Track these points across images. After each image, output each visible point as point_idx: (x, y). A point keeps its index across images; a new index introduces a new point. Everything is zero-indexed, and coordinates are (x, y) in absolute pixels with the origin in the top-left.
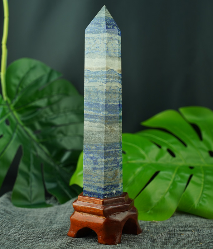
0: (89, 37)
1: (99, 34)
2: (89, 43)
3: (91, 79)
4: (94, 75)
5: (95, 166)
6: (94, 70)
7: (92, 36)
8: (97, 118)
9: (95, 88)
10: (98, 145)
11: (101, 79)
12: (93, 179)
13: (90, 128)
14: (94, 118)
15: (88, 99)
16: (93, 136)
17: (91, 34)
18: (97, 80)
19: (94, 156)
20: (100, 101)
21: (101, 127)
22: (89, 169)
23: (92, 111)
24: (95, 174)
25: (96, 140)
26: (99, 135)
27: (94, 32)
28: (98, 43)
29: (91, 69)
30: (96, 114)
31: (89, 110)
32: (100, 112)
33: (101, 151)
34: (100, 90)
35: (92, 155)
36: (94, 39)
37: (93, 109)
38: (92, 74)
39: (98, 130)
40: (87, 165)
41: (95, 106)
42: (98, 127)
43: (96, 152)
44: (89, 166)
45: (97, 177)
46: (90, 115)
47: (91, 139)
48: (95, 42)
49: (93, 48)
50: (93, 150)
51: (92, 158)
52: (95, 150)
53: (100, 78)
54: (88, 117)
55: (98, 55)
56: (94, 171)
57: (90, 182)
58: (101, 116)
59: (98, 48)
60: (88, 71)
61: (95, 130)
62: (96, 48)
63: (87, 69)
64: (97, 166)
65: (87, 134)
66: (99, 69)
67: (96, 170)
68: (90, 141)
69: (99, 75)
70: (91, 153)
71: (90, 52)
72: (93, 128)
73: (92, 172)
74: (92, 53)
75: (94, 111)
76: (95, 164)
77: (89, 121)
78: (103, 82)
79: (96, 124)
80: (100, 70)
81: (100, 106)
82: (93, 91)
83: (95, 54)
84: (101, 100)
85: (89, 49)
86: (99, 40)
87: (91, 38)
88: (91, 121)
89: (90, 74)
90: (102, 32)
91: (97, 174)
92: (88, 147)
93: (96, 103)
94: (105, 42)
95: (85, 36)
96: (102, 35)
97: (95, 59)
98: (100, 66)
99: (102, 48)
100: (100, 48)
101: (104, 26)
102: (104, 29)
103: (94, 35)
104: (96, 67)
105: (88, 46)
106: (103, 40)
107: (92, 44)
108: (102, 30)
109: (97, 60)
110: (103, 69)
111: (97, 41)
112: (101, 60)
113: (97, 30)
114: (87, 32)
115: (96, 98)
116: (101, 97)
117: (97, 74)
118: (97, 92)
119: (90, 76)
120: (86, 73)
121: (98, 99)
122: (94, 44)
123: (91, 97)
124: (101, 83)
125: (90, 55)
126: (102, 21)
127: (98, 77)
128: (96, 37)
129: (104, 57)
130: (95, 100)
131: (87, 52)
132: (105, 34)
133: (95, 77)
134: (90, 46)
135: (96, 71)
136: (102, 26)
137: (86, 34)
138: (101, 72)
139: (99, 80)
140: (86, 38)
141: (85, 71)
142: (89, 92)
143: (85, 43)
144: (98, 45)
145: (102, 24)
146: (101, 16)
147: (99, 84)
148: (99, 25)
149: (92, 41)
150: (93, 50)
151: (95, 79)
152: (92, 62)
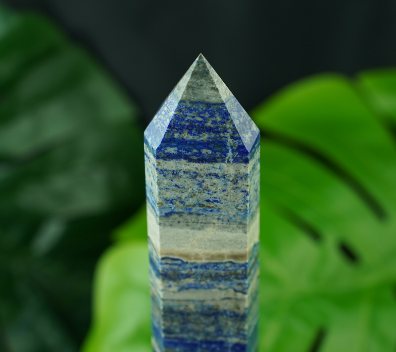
0: (174, 169)
1: (217, 165)
2: (176, 186)
3: (191, 281)
4: (199, 270)
6: (200, 259)
7: (188, 167)
9: (206, 304)
11: (229, 283)
15: (177, 330)
17: (183, 161)
18: (212, 285)
20: (225, 337)
27: (195, 158)
28: (213, 189)
29: (187, 256)
34: (226, 308)
36: (195, 175)
38: (194, 270)
41: (207, 349)
48: (200, 184)
49: (191, 201)
53: (228, 279)
55: (215, 221)
59: (217, 201)
60: (176, 262)
62: (208, 201)
63: (171, 256)
66: (221, 256)
69: (222, 273)
71: (181, 210)
74: (190, 214)
78: (236, 291)
80: (226, 260)
82: (197, 312)
83: (201, 217)
84: (231, 333)
85: (178, 203)
86: (215, 180)
87: (181, 174)
89: (184, 269)
90: (231, 160)
93: (213, 340)
94: (243, 188)
95: (159, 164)
96: (230, 169)
97: (201, 232)
98: (226, 251)
99: (230, 204)
100: (223, 201)
101: (237, 141)
102: (239, 152)
103: (197, 165)
104: (207, 251)
105: (169, 195)
106: (235, 182)
107: (190, 190)
108: (230, 154)
109: (210, 232)
110: (236, 257)
111: (208, 182)
112: (228, 235)
113: (210, 152)
114: (163, 155)
115: (212, 329)
116: (230, 326)
117: (212, 271)
118: (213, 313)
119: (182, 275)
120: (167, 267)
121: (219, 331)
122: (195, 189)
123: (190, 326)
124: (231, 294)
125: (180, 219)
126: (219, 119)
127: (217, 278)
128: (207, 172)
129: (241, 226)
130: (208, 334)
131: (167, 211)
132: (244, 165)
133: (206, 277)
134: (178, 194)
135: (207, 261)
136: (230, 141)
137: (161, 161)
138: (228, 265)
139: (222, 286)
140: (162, 172)
141: (164, 261)
142: (182, 313)
143: (159, 184)
144: (215, 195)
145: (225, 131)
146: (207, 100)
147: (223, 294)
148: (213, 135)
149: (189, 182)
150: (194, 206)
151: (203, 283)
152: (191, 239)
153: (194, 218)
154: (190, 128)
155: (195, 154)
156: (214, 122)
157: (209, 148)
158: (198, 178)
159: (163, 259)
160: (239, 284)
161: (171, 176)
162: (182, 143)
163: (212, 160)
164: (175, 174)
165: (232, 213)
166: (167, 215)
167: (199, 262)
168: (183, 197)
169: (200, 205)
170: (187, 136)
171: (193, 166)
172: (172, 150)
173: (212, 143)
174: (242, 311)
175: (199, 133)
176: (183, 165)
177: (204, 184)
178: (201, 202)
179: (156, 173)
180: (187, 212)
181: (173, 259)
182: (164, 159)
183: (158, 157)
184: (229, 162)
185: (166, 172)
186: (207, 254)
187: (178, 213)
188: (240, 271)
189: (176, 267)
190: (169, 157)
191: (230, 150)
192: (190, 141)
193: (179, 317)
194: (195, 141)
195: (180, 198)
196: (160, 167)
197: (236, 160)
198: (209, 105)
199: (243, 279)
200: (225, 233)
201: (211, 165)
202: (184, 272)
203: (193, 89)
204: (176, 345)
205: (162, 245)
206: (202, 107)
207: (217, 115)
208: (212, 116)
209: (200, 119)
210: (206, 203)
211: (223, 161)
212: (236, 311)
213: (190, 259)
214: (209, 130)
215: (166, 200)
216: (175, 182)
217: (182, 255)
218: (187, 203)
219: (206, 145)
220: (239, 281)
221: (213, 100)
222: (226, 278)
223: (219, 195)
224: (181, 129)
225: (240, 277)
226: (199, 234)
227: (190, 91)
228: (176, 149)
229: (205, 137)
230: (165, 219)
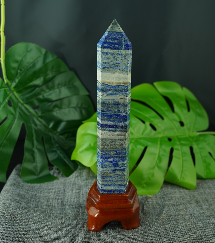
0: (106, 52)
1: (120, 51)
2: (107, 58)
3: (110, 92)
4: (113, 88)
5: (115, 168)
6: (114, 84)
7: (111, 51)
8: (117, 128)
9: (115, 100)
10: (119, 150)
11: (122, 93)
12: (113, 179)
13: (108, 136)
14: (114, 128)
15: (106, 110)
16: (113, 143)
17: (109, 49)
18: (117, 94)
19: (114, 160)
20: (121, 113)
21: (122, 135)
22: (108, 171)
23: (111, 121)
24: (115, 174)
25: (116, 146)
26: (120, 142)
27: (113, 48)
28: (118, 59)
29: (109, 83)
30: (116, 124)
31: (108, 121)
32: (121, 122)
33: (122, 155)
34: (121, 102)
35: (111, 160)
36: (113, 54)
37: (112, 120)
38: (111, 88)
39: (119, 138)
40: (105, 168)
41: (115, 117)
42: (119, 136)
43: (116, 157)
44: (108, 169)
45: (118, 177)
46: (109, 125)
47: (111, 146)
48: (114, 57)
49: (111, 63)
50: (113, 155)
51: (111, 162)
52: (115, 155)
53: (122, 92)
54: (106, 127)
55: (118, 70)
56: (115, 172)
57: (109, 182)
58: (123, 126)
59: (119, 63)
60: (106, 85)
61: (115, 138)
62: (116, 63)
63: (104, 83)
64: (118, 168)
65: (105, 142)
66: (120, 83)
67: (116, 172)
68: (109, 147)
69: (120, 89)
70: (110, 158)
71: (108, 66)
72: (113, 136)
73: (112, 174)
74: (111, 68)
75: (113, 121)
76: (115, 166)
77: (107, 130)
78: (124, 96)
79: (117, 133)
80: (121, 85)
81: (121, 117)
82: (112, 104)
83: (114, 69)
84: (123, 111)
85: (107, 64)
86: (119, 56)
87: (109, 53)
88: (110, 131)
89: (109, 88)
90: (124, 49)
91: (118, 174)
92: (106, 153)
93: (117, 114)
94: (127, 59)
95: (102, 50)
96: (123, 52)
97: (114, 74)
98: (121, 81)
99: (123, 64)
100: (121, 63)
101: (126, 43)
102: (126, 46)
103: (113, 50)
104: (116, 81)
105: (105, 61)
106: (125, 57)
107: (111, 59)
108: (123, 47)
109: (117, 75)
110: (125, 83)
111: (117, 56)
112: (122, 75)
113: (117, 46)
114: (103, 47)
115: (116, 110)
116: (122, 108)
117: (117, 88)
118: (117, 104)
119: (108, 90)
120: (103, 87)
121: (119, 110)
122: (113, 59)
123: (110, 109)
124: (123, 97)
125: (108, 70)
126: (120, 36)
127: (118, 91)
128: (116, 53)
129: (126, 72)
130: (115, 112)
131: (104, 67)
132: (127, 50)
133: (115, 91)
134: (108, 61)
135: (116, 85)
136: (123, 43)
137: (103, 49)
138: (122, 86)
139: (120, 94)
140: (103, 53)
141: (102, 85)
142: (107, 104)
143: (102, 57)
144: (119, 61)
145: (122, 40)
146: (117, 31)
147: (120, 97)
148: (118, 41)
149: (111, 56)
150: (112, 65)
151: (114, 93)
152: (111, 77)
153: (112, 69)
154: (112, 39)
155: (113, 47)
156: (119, 37)
157: (117, 45)
158: (114, 55)
159: (102, 84)
160: (125, 93)
161: (106, 54)
162: (109, 43)
163: (118, 49)
164: (107, 53)
165: (124, 68)
166: (104, 68)
167: (113, 85)
168: (109, 62)
169: (114, 65)
170: (110, 41)
171: (112, 51)
172: (106, 45)
173: (118, 43)
174: (126, 103)
175: (114, 40)
176: (109, 50)
177: (115, 57)
178: (114, 64)
179: (101, 53)
180: (110, 67)
181: (105, 84)
182: (104, 48)
183: (102, 48)
184: (123, 49)
185: (104, 53)
186: (116, 82)
187: (107, 67)
188: (126, 89)
189: (106, 87)
190: (105, 48)
191: (124, 45)
192: (112, 42)
193: (106, 105)
194: (113, 42)
195: (108, 62)
196: (102, 51)
197: (125, 49)
198: (117, 33)
199: (126, 91)
200: (121, 75)
201: (117, 51)
202: (108, 89)
203: (113, 28)
204: (105, 116)
205: (102, 79)
206: (115, 33)
207: (120, 35)
208: (118, 35)
209: (114, 36)
210: (116, 64)
211: (121, 49)
212: (124, 103)
213: (110, 84)
214: (117, 39)
215: (104, 63)
216: (107, 56)
217: (108, 83)
218: (110, 64)
219: (116, 44)
220: (125, 92)
221: (119, 31)
222: (121, 91)
223: (120, 61)
224: (109, 39)
225: (126, 90)
226: (113, 75)
227: (112, 29)
228: (107, 45)
229: (116, 41)
230: (103, 70)
